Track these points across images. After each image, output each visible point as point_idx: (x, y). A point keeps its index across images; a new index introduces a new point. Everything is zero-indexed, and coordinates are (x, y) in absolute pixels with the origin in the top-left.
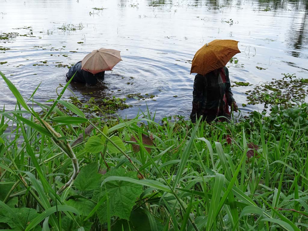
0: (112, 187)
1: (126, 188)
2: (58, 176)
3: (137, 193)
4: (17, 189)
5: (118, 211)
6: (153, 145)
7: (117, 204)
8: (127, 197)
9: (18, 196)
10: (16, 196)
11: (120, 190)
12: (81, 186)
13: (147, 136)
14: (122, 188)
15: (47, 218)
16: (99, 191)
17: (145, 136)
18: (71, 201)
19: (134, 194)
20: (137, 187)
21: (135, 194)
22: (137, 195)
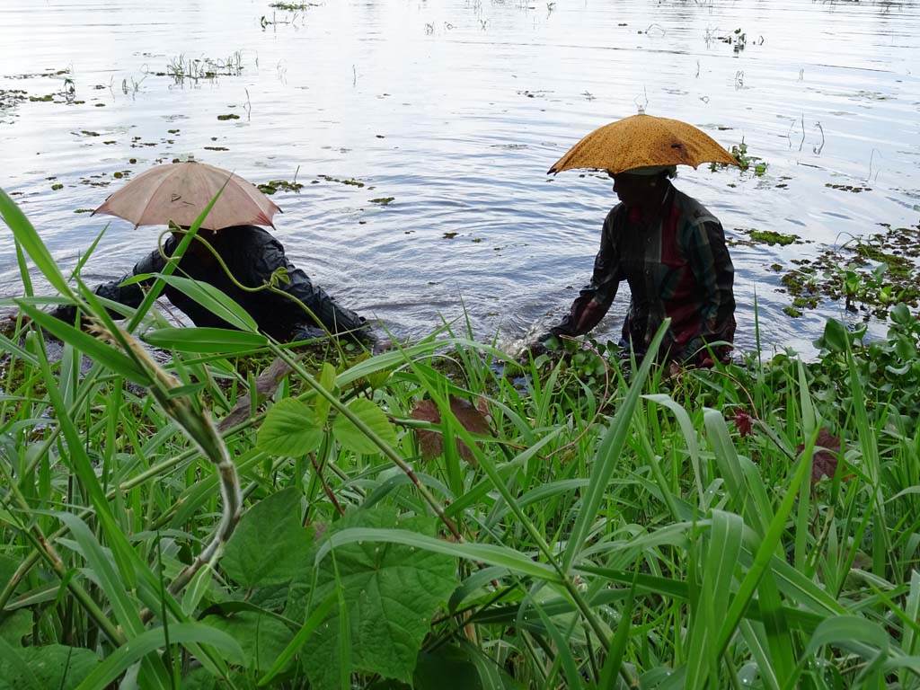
0: (350, 570)
1: (399, 572)
2: (169, 539)
3: (437, 589)
4: (27, 582)
5: (371, 651)
6: (489, 432)
7: (371, 628)
8: (403, 604)
9: (33, 606)
10: (26, 607)
11: (379, 581)
12: (244, 571)
13: (467, 401)
14: (385, 573)
15: (133, 666)
16: (306, 586)
17: (460, 402)
18: (213, 621)
19: (428, 594)
20: (440, 568)
21: (432, 594)
22: (437, 595)
